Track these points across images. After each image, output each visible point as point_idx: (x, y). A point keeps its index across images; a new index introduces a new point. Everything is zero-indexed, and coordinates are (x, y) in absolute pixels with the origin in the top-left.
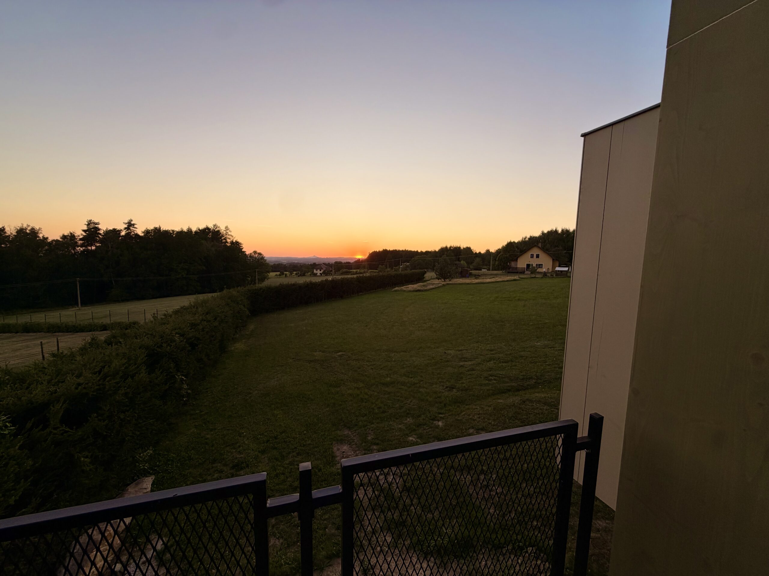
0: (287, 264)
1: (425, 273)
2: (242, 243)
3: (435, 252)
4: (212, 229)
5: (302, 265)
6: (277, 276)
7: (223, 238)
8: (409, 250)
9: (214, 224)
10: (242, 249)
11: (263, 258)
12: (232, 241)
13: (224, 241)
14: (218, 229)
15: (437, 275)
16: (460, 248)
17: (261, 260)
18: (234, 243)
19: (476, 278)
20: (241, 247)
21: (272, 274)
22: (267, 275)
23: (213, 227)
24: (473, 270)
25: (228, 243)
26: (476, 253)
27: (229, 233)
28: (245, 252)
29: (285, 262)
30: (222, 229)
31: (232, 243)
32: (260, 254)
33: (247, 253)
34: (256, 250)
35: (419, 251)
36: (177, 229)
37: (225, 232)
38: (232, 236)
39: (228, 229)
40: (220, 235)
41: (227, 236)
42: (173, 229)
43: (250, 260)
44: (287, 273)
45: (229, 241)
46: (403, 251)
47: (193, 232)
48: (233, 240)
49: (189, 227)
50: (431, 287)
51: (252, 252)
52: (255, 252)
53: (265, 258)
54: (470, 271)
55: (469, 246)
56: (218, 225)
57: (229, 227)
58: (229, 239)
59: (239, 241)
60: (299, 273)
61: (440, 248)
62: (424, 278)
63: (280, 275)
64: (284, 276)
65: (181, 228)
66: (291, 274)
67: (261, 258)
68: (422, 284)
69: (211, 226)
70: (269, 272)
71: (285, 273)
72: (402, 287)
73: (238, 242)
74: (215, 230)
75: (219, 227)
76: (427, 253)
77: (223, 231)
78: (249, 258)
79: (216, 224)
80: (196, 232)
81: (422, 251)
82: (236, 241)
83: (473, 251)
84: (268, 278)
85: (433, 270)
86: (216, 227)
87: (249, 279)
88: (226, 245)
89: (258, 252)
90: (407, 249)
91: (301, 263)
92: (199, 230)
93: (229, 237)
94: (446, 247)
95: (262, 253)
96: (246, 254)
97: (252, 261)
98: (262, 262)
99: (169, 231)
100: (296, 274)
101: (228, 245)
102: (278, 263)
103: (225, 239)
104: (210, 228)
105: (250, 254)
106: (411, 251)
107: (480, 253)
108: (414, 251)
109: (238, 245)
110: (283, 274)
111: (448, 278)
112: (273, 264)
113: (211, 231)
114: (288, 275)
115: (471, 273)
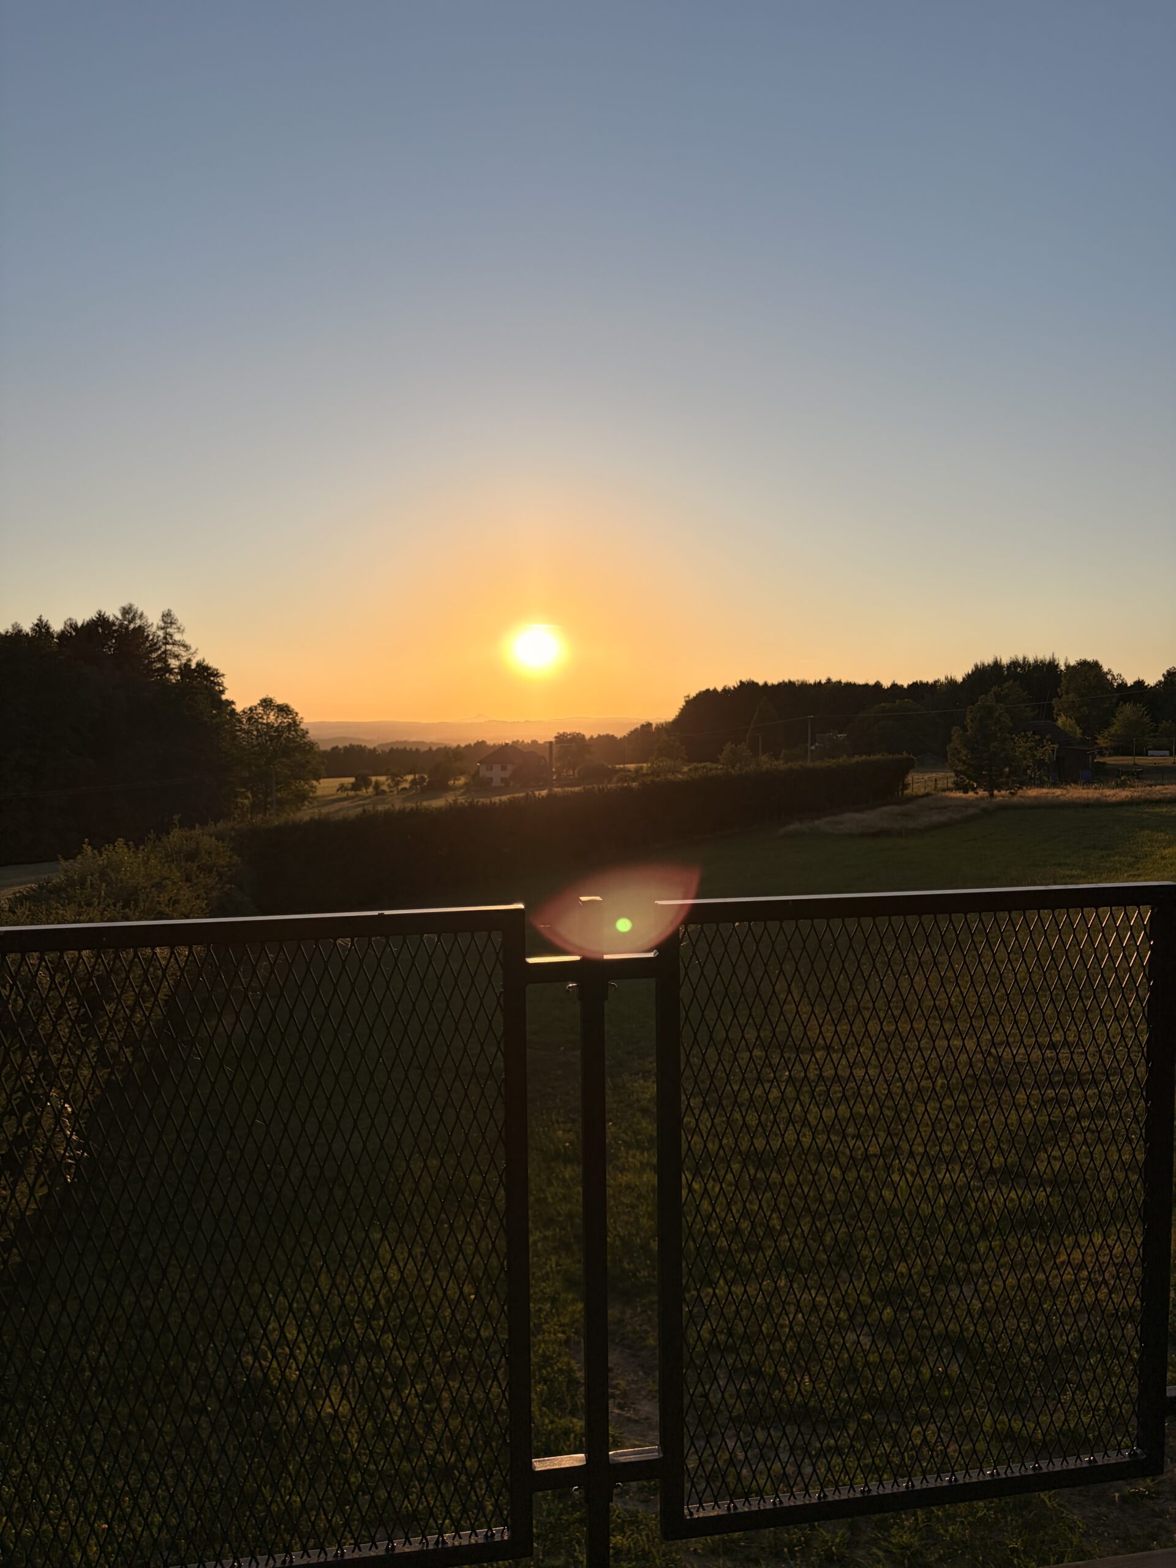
0: (381, 746)
1: (906, 767)
2: (221, 671)
3: (951, 683)
4: (117, 623)
5: (434, 749)
6: (346, 790)
7: (154, 655)
8: (844, 681)
9: (125, 604)
10: (222, 692)
11: (294, 725)
12: (187, 665)
13: (159, 665)
14: (138, 622)
15: (958, 773)
16: (1052, 666)
17: (289, 731)
18: (194, 670)
19: (1122, 785)
20: (219, 684)
21: (327, 786)
22: (312, 786)
23: (120, 617)
24: (1110, 755)
25: (171, 671)
26: (1123, 686)
27: (178, 637)
28: (233, 703)
29: (371, 742)
30: (153, 619)
31: (185, 668)
32: (284, 710)
33: (239, 708)
34: (271, 696)
35: (886, 684)
37: (161, 633)
38: (186, 647)
39: (171, 623)
40: (144, 643)
41: (169, 647)
43: (248, 732)
44: (382, 779)
45: (174, 663)
47: (55, 635)
48: (189, 660)
49: (40, 620)
50: (936, 818)
51: (255, 702)
52: (267, 703)
53: (302, 726)
54: (1099, 759)
55: (1090, 659)
56: (140, 606)
57: (177, 614)
58: (177, 657)
59: (212, 662)
61: (969, 669)
62: (906, 786)
63: (355, 787)
64: (371, 790)
65: (15, 626)
66: (397, 784)
67: (290, 724)
68: (896, 809)
69: (113, 612)
70: (317, 778)
71: (374, 779)
72: (817, 822)
73: (207, 668)
74: (127, 627)
75: (142, 615)
77: (154, 628)
78: (246, 727)
80: (63, 635)
81: (899, 682)
82: (198, 665)
83: (1109, 677)
84: (313, 797)
85: (941, 755)
86: (129, 616)
87: (246, 802)
88: (168, 680)
89: (279, 701)
90: (834, 679)
91: (432, 743)
92: (74, 626)
93: (175, 649)
94: (997, 665)
95: (294, 706)
96: (233, 710)
97: (257, 737)
98: (293, 741)
100: (414, 783)
101: (173, 679)
102: (347, 744)
103: (163, 658)
104: (111, 618)
105: (251, 709)
106: (850, 686)
107: (1139, 684)
109: (207, 678)
110: (367, 784)
111: (1007, 783)
112: (327, 747)
113: (115, 631)
114: (385, 788)
115: (1104, 764)
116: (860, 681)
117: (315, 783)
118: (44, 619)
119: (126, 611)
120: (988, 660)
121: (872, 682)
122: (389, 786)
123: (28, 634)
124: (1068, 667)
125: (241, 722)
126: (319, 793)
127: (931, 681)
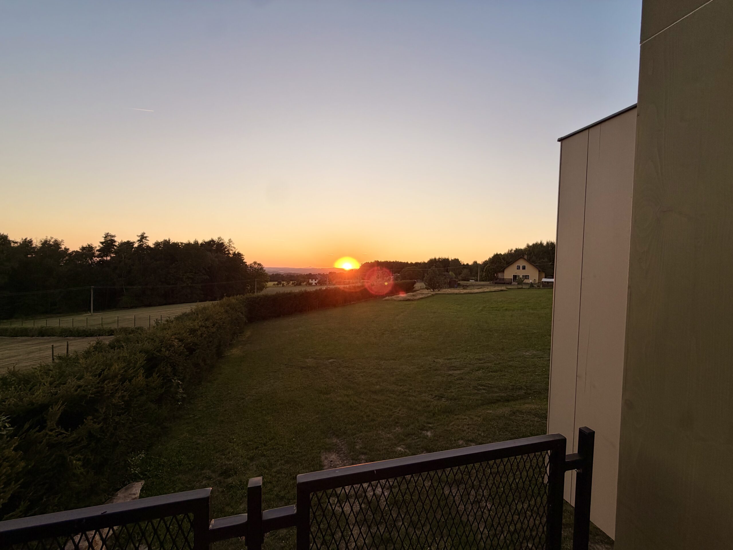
0: (285, 274)
1: (415, 283)
2: (244, 254)
3: (424, 263)
4: (216, 241)
5: (298, 275)
6: (275, 285)
7: (226, 250)
8: (399, 261)
9: (219, 237)
10: (244, 260)
11: (262, 268)
12: (235, 253)
13: (227, 252)
14: (222, 241)
15: (426, 285)
16: (448, 259)
17: (261, 270)
18: (237, 254)
19: (464, 289)
20: (243, 258)
21: (270, 284)
22: (266, 284)
23: (217, 239)
24: (461, 281)
25: (230, 254)
26: (464, 265)
27: (232, 245)
28: (246, 262)
29: (282, 272)
30: (226, 241)
31: (234, 254)
32: (259, 264)
33: (248, 264)
34: (256, 261)
35: (409, 262)
36: (185, 241)
37: (228, 244)
38: (235, 248)
39: (231, 242)
40: (223, 247)
41: (230, 248)
42: (181, 242)
43: (250, 270)
44: (284, 282)
45: (231, 252)
46: (393, 262)
47: (199, 244)
48: (235, 251)
49: (196, 240)
50: (421, 296)
51: (252, 262)
52: (255, 263)
53: (264, 269)
54: (459, 282)
55: (457, 258)
56: (222, 237)
57: (232, 240)
58: (232, 250)
59: (241, 252)
60: (295, 283)
61: (429, 259)
62: (414, 288)
63: (277, 284)
64: (281, 285)
65: (189, 241)
66: (288, 284)
67: (261, 268)
68: (412, 294)
69: (215, 239)
70: (267, 282)
71: (282, 282)
72: (393, 297)
73: (240, 254)
74: (219, 242)
75: (223, 240)
76: (417, 264)
77: (226, 243)
78: (249, 269)
79: (220, 237)
80: (202, 244)
81: (412, 262)
82: (238, 253)
83: (461, 262)
84: (266, 287)
85: (422, 280)
86: (220, 240)
87: (249, 288)
88: (229, 256)
89: (258, 262)
90: (397, 261)
91: (297, 273)
92: (205, 242)
93: (232, 248)
94: (435, 259)
95: (262, 264)
96: (246, 264)
97: (252, 271)
98: (261, 272)
99: (179, 243)
100: (293, 284)
101: (231, 256)
102: (276, 273)
103: (228, 251)
104: (215, 240)
105: (251, 264)
106: (401, 263)
107: (467, 264)
108: (405, 263)
109: (240, 256)
110: (280, 283)
111: (437, 288)
112: (271, 274)
113: (216, 243)
114: (285, 285)
115: (460, 283)
116: (403, 261)
117: (267, 283)
118: (197, 239)
119: (219, 238)
120: (433, 258)
121: (406, 262)
122: (286, 284)
123: (192, 243)
124: (452, 260)
125: (248, 267)
126: (268, 286)
127: (420, 262)
